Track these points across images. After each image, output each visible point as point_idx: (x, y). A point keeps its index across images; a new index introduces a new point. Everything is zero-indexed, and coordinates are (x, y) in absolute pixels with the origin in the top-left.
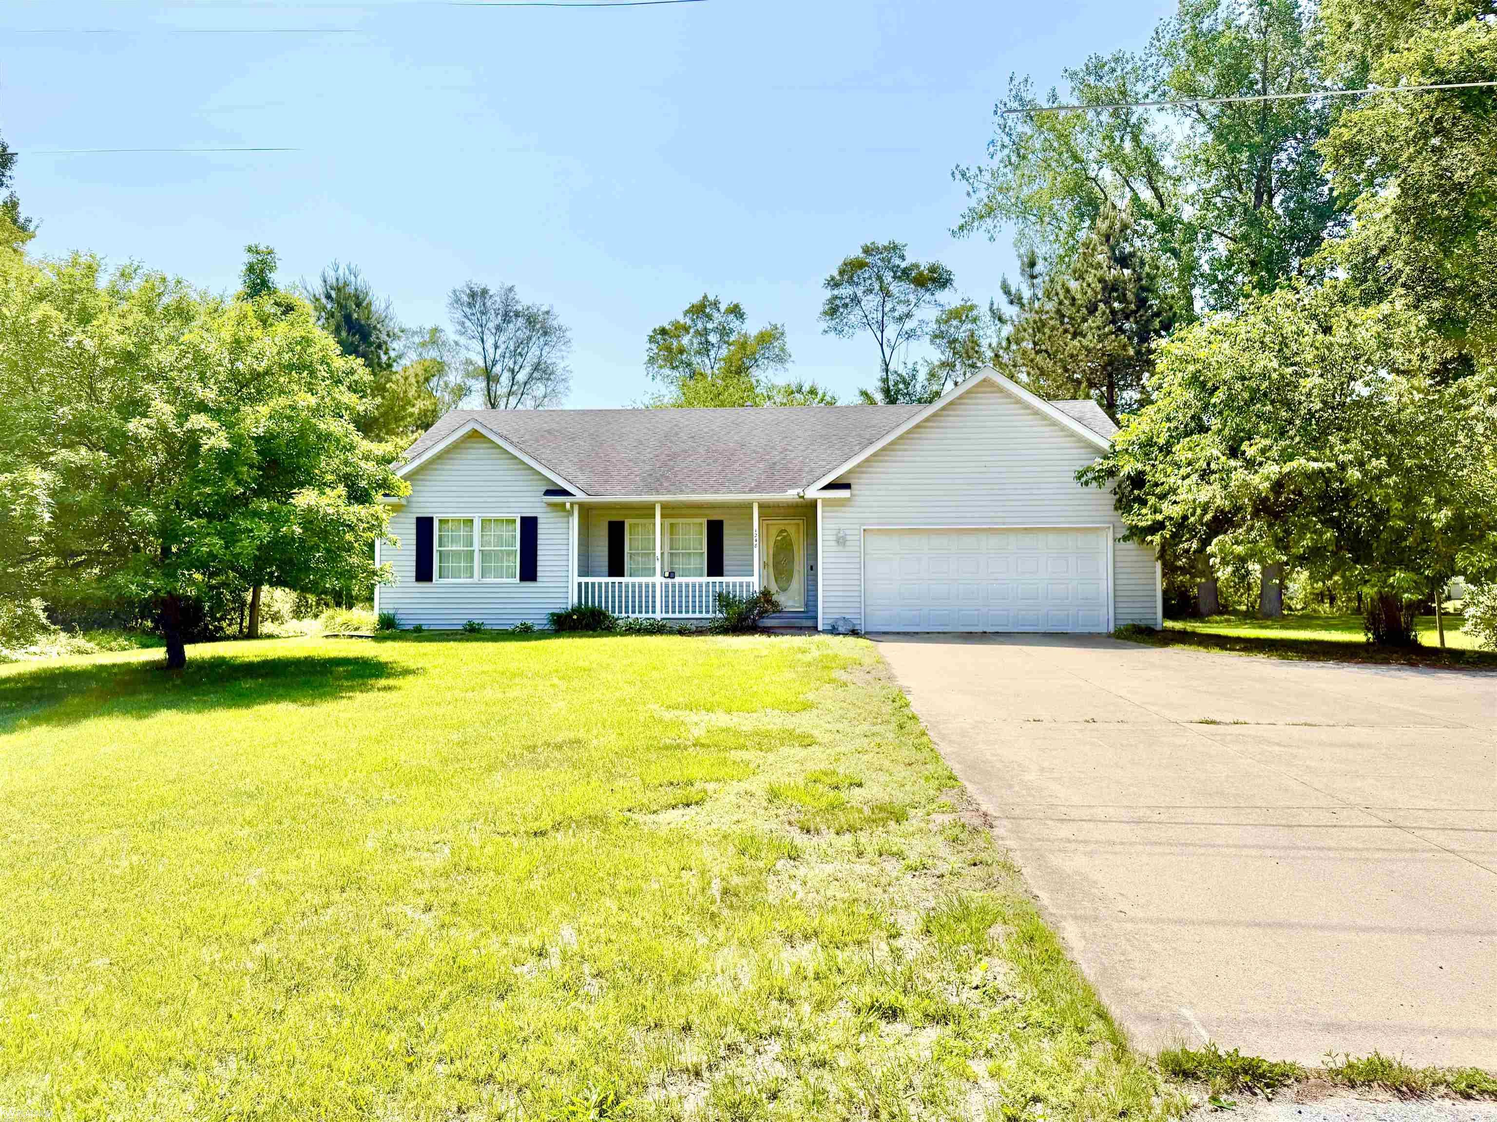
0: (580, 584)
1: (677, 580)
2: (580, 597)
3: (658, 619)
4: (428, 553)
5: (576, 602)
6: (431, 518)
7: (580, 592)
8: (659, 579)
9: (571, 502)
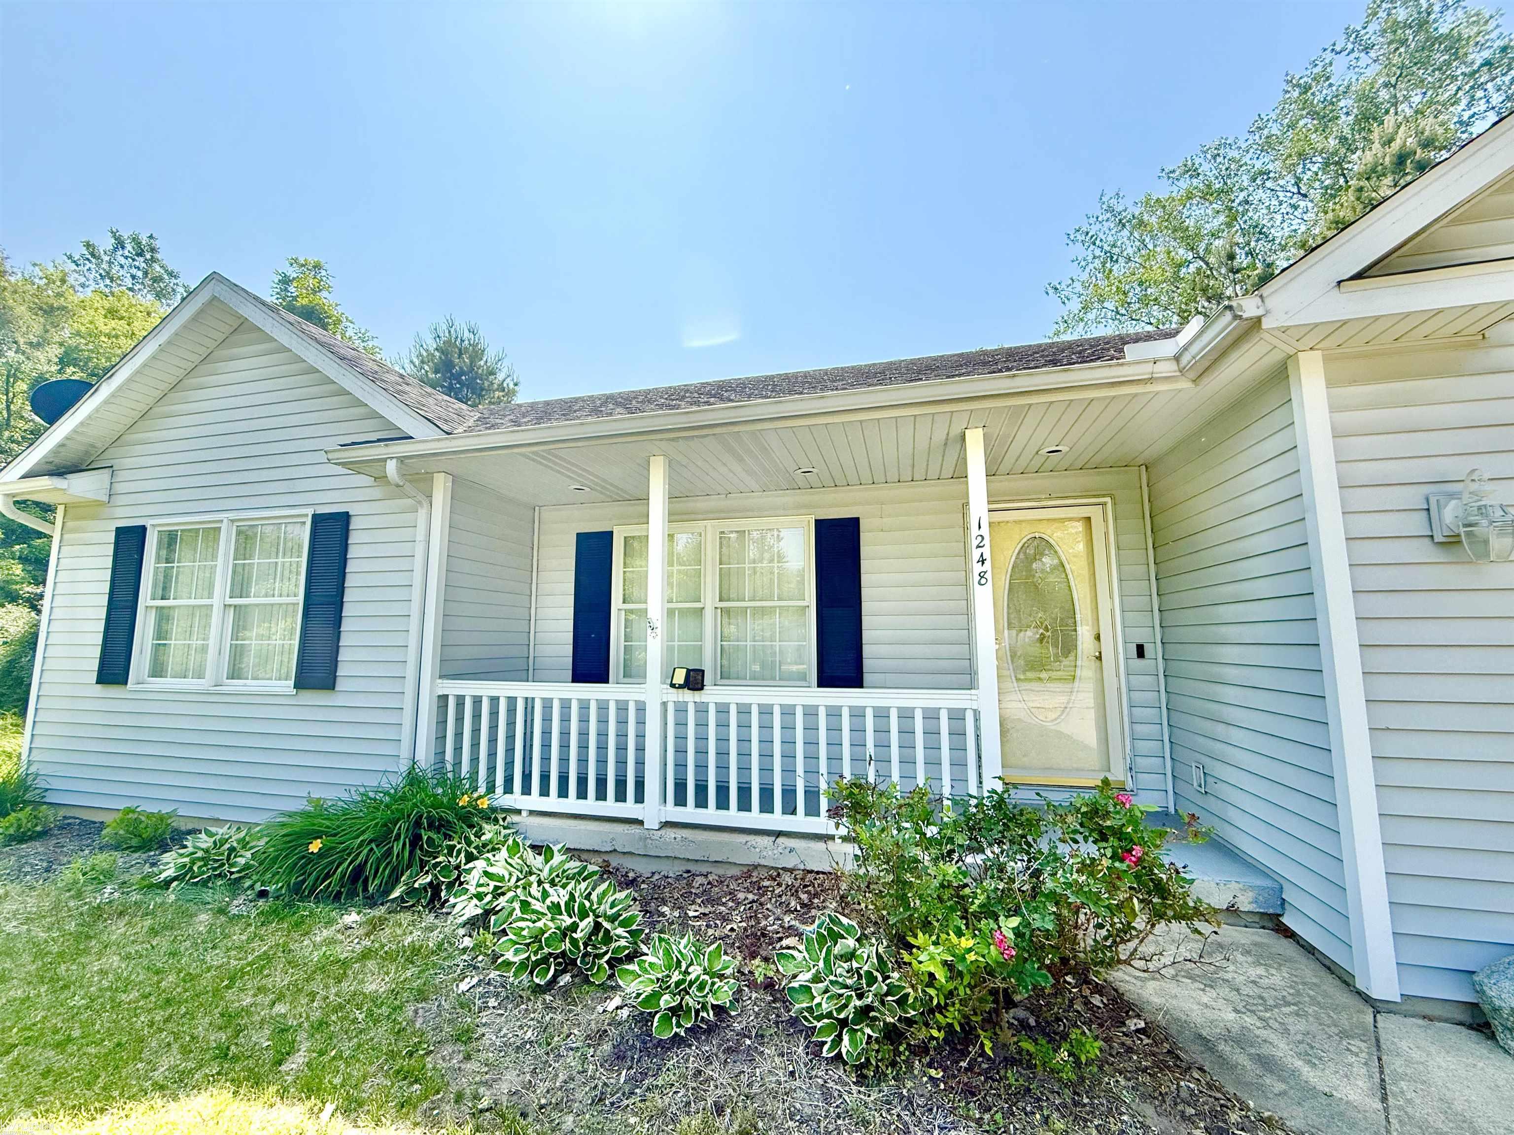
1: (712, 695)
2: (441, 738)
3: (652, 823)
4: (127, 613)
5: (424, 757)
6: (143, 529)
7: (442, 722)
8: (655, 692)
9: (403, 460)
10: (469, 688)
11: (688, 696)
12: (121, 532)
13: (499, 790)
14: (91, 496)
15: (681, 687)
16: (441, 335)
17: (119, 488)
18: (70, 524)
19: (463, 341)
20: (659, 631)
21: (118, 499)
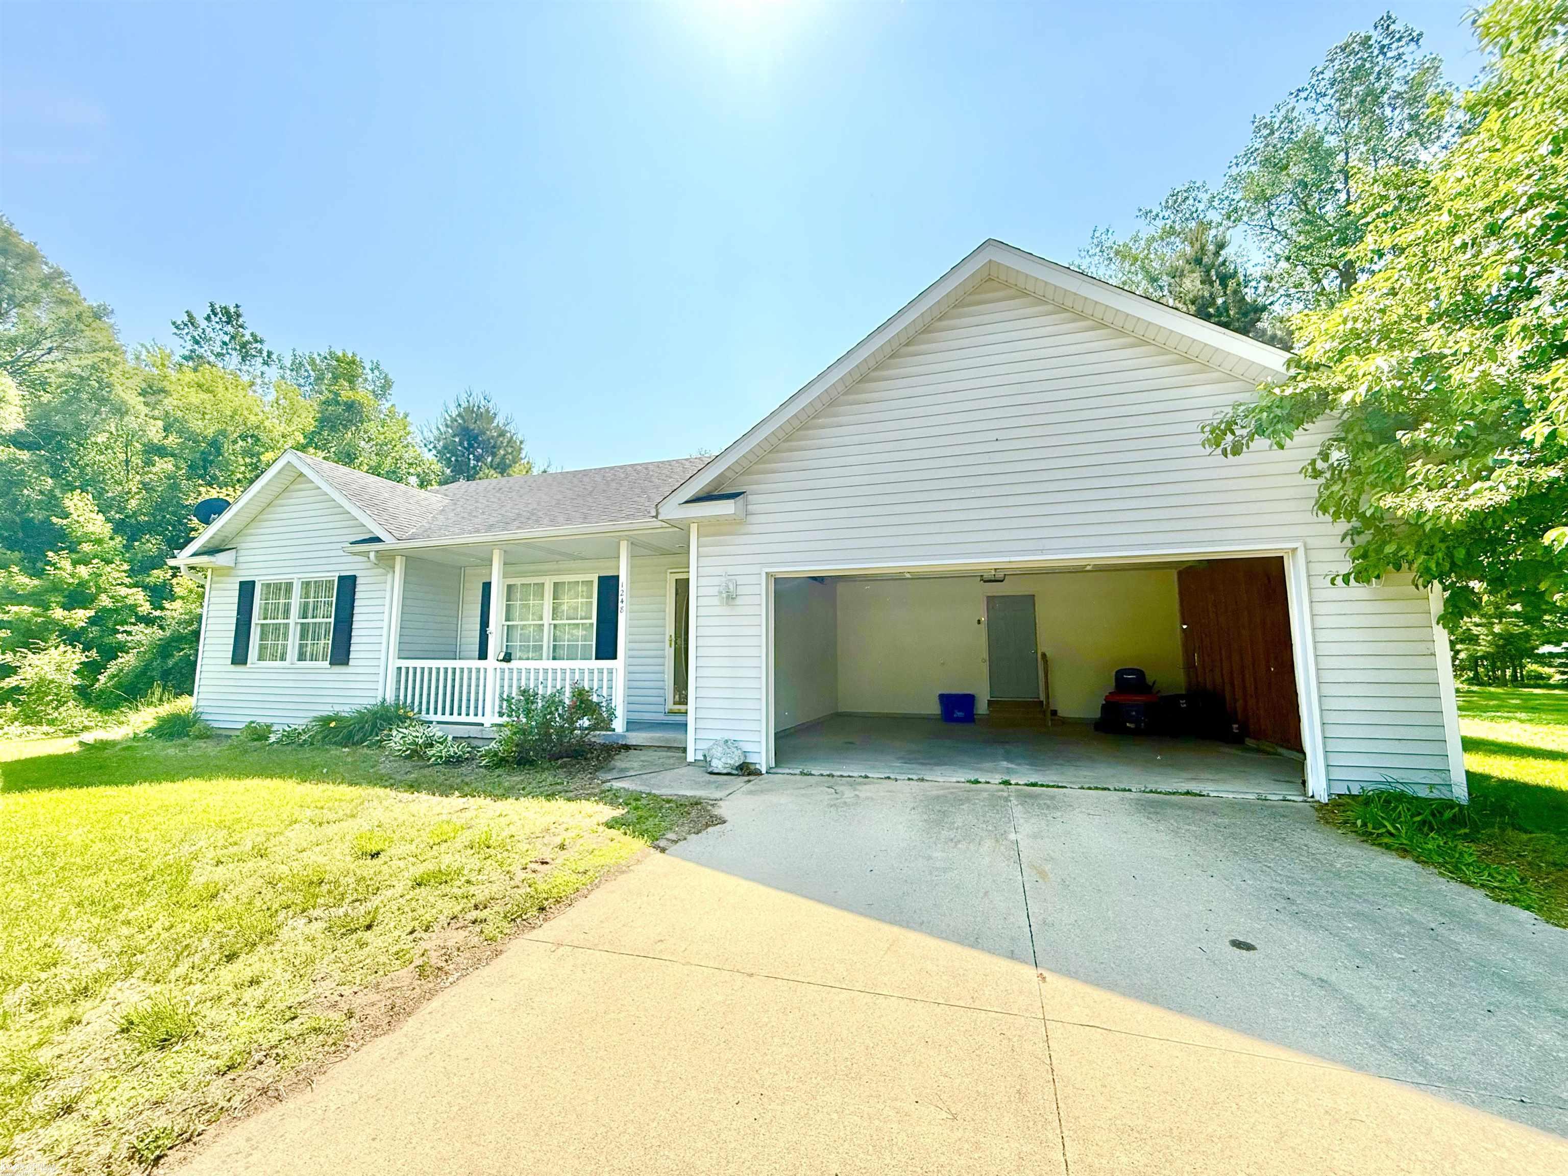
0: (399, 669)
1: (514, 664)
2: (398, 689)
3: (487, 725)
4: (246, 627)
5: (389, 696)
6: (254, 582)
7: (399, 682)
8: (491, 663)
9: (377, 552)
10: (411, 663)
11: (504, 665)
12: (242, 584)
13: (424, 712)
14: (227, 564)
15: (501, 661)
16: (462, 403)
17: (241, 559)
18: (215, 579)
19: (479, 407)
20: (494, 635)
21: (240, 566)
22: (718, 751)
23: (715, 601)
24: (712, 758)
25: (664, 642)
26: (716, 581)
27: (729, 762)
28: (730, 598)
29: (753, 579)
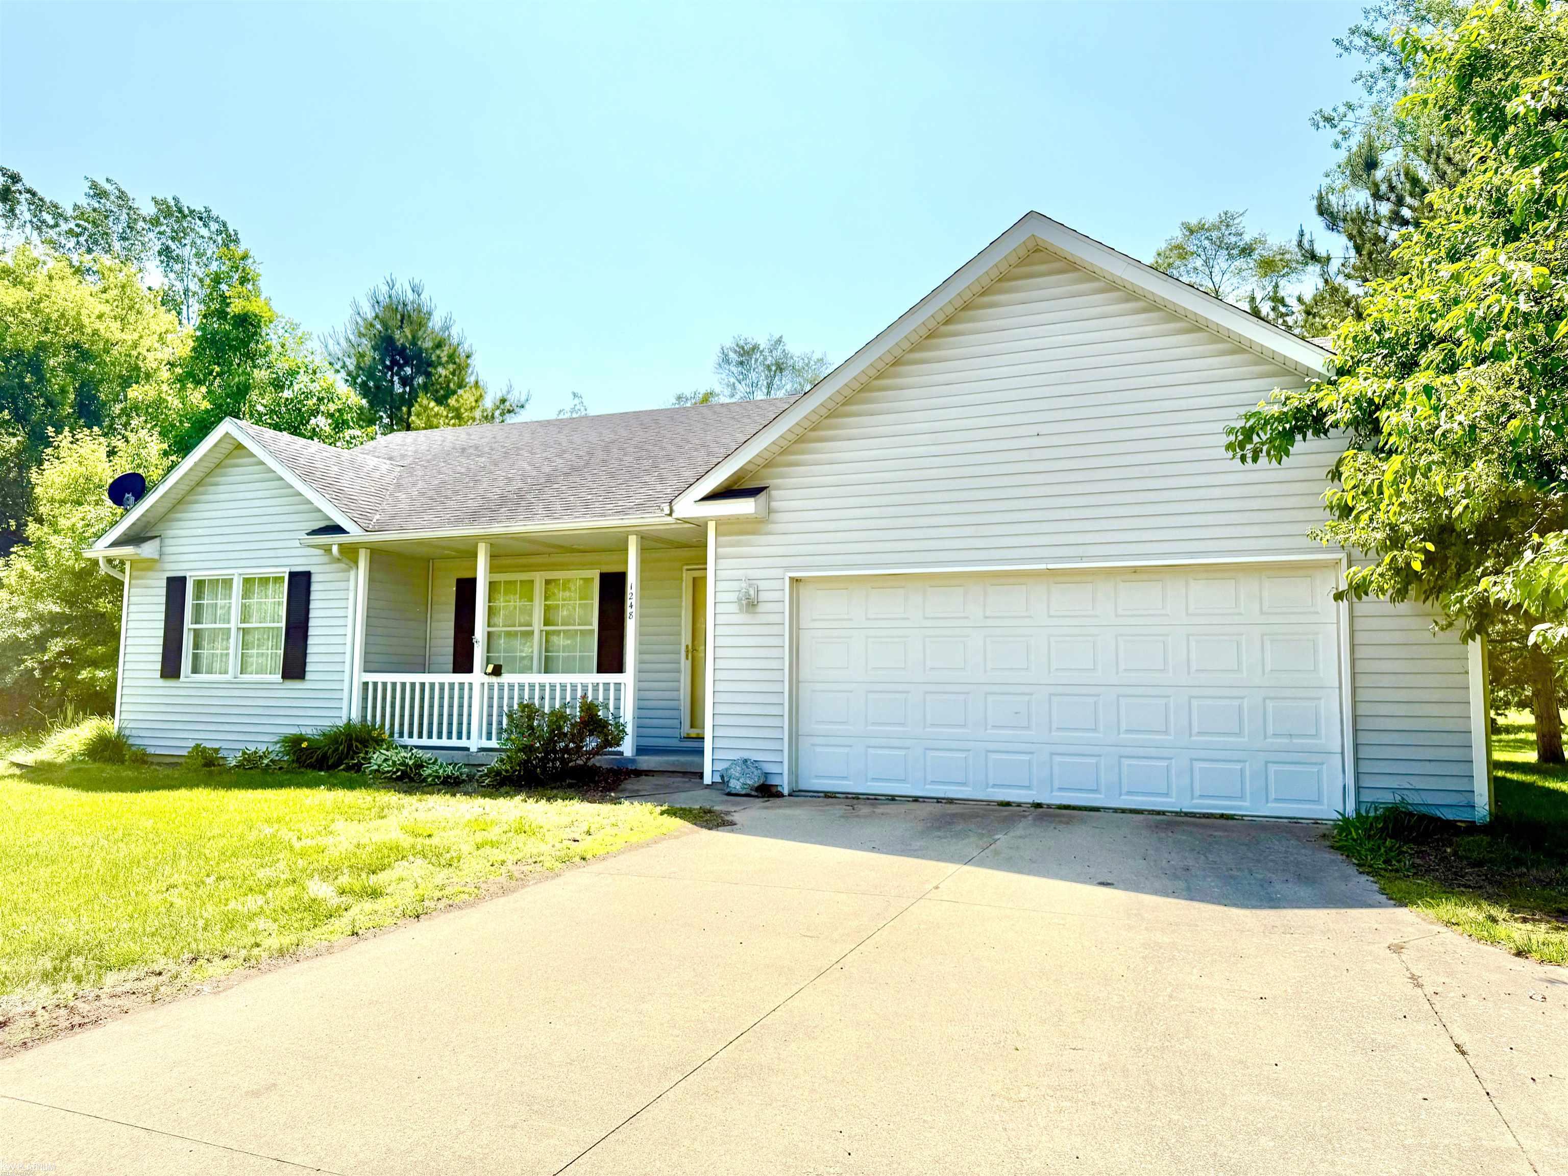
0: (366, 684)
1: (505, 678)
2: (365, 708)
3: (473, 749)
4: (177, 633)
5: (355, 715)
6: (184, 578)
7: (365, 699)
8: (477, 677)
9: (340, 545)
10: (379, 677)
11: (494, 679)
12: (170, 580)
13: (396, 735)
14: (150, 556)
15: (489, 674)
16: (380, 299)
17: (166, 550)
18: (134, 573)
19: (405, 304)
20: (480, 644)
21: (167, 558)
22: (736, 771)
23: (734, 608)
24: (730, 777)
25: (679, 653)
26: (735, 585)
27: (749, 782)
28: (751, 604)
29: (776, 584)
